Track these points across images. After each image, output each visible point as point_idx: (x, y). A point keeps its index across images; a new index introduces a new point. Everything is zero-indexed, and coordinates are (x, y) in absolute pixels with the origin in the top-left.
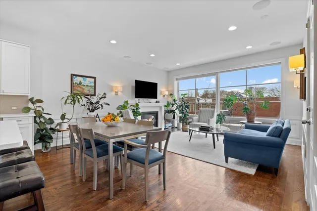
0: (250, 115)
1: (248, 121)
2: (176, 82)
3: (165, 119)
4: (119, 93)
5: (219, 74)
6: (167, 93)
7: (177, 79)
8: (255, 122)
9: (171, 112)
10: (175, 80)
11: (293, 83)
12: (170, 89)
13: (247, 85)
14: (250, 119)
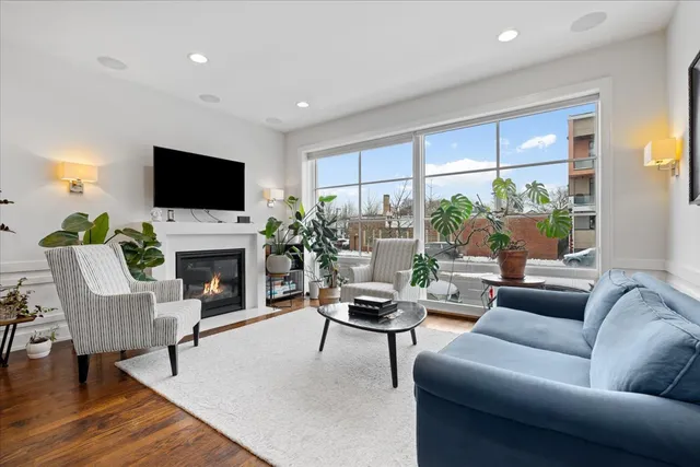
0: (511, 256)
1: (504, 277)
2: (306, 166)
3: (267, 273)
4: (87, 189)
5: (421, 137)
6: (279, 195)
7: (309, 156)
8: (528, 280)
9: (284, 252)
10: (304, 157)
11: (641, 153)
12: (291, 183)
13: (498, 169)
14: (513, 271)
